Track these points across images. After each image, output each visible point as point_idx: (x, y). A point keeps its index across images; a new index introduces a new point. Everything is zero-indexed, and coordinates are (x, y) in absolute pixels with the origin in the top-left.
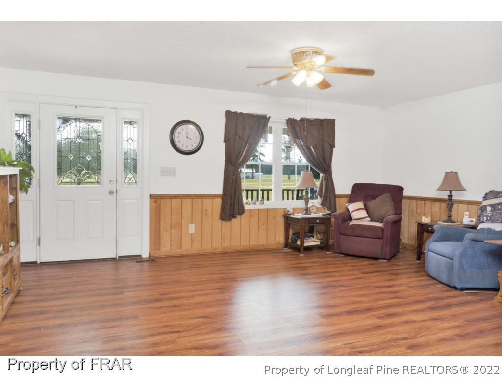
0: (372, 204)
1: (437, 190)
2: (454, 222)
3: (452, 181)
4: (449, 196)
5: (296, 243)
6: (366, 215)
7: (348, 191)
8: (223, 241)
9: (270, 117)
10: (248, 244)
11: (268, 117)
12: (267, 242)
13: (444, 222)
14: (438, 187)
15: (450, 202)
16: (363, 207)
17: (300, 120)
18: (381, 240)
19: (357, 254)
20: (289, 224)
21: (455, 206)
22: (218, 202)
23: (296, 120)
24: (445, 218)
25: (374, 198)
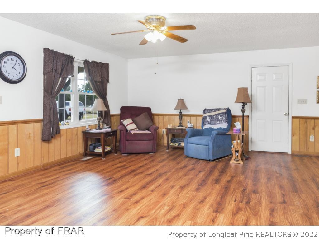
0: (137, 119)
1: (175, 109)
2: (183, 127)
3: (181, 104)
4: (180, 112)
5: (94, 151)
6: (136, 127)
7: (119, 112)
8: (42, 159)
9: (74, 57)
10: (60, 158)
11: (73, 57)
12: (72, 154)
13: (178, 127)
14: (174, 108)
15: (181, 116)
16: (132, 122)
17: (91, 62)
18: (152, 141)
19: (138, 152)
20: (87, 138)
21: (184, 117)
22: (39, 126)
23: (89, 62)
24: (179, 124)
25: (138, 115)
